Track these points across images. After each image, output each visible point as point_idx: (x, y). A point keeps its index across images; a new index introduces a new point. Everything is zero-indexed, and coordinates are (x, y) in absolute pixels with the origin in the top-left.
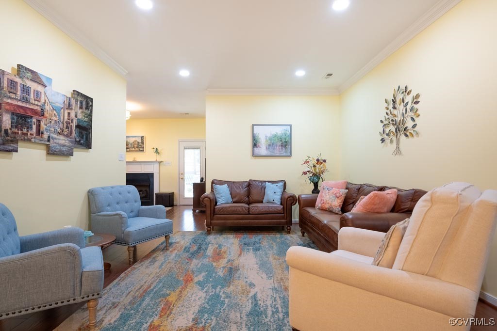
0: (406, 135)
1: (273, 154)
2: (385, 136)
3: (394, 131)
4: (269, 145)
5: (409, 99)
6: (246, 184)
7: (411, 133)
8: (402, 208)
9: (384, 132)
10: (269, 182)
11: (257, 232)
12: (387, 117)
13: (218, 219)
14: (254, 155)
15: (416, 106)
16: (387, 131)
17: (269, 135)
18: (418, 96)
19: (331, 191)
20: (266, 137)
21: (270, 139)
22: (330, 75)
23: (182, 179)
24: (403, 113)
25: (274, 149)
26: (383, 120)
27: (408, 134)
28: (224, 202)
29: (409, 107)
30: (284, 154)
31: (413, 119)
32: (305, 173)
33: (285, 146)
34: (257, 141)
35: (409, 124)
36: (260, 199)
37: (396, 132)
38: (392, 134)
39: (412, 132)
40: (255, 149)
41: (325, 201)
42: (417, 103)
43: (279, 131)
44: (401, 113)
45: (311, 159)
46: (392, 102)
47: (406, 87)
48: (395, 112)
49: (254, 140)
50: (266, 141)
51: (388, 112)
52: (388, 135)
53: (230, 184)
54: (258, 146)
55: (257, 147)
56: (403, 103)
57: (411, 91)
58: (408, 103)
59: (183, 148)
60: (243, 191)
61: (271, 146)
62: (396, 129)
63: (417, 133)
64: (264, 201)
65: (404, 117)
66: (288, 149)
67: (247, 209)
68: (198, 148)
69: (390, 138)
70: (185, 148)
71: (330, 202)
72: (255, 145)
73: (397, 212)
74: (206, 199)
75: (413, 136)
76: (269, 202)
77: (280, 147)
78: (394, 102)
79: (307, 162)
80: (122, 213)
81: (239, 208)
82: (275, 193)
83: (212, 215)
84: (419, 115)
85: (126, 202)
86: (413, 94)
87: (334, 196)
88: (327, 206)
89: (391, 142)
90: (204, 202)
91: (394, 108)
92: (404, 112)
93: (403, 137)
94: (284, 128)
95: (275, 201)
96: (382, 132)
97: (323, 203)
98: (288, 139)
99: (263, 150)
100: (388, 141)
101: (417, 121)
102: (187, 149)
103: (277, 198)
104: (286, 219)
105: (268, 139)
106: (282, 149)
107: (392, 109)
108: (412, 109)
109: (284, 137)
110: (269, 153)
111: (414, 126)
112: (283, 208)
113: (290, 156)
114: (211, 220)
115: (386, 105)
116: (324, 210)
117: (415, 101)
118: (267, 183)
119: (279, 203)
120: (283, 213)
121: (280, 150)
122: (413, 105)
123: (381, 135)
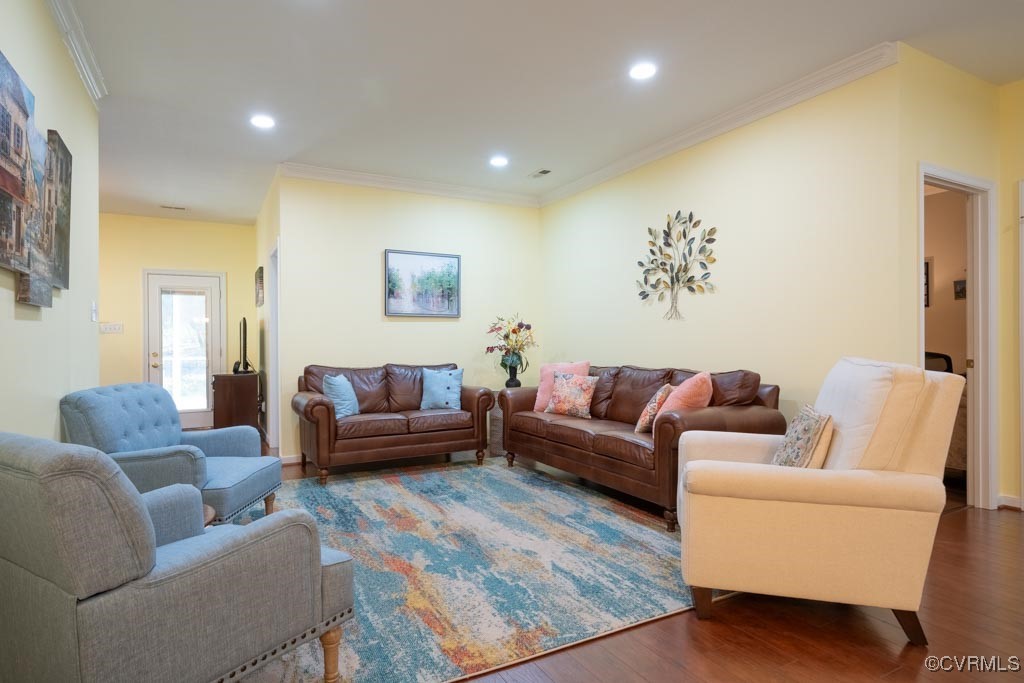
0: (691, 289)
1: (425, 312)
2: (648, 289)
3: (669, 281)
4: (419, 294)
5: (696, 233)
6: (380, 373)
7: (700, 286)
8: (728, 398)
9: (646, 283)
10: (428, 367)
11: (417, 469)
12: (652, 257)
13: (345, 449)
14: (387, 313)
15: (709, 246)
16: (652, 280)
17: (418, 274)
18: (712, 231)
19: (572, 380)
20: (413, 276)
21: (421, 281)
22: (545, 172)
23: (155, 367)
24: (684, 254)
25: (428, 302)
26: (645, 261)
27: (694, 287)
28: (350, 413)
29: (696, 246)
30: (447, 312)
31: (703, 265)
32: (491, 349)
33: (449, 296)
34: (394, 285)
35: (696, 271)
36: (414, 402)
37: (672, 283)
38: (662, 286)
39: (703, 285)
40: (392, 300)
41: (562, 398)
42: (711, 241)
43: (438, 267)
44: (681, 254)
45: (505, 323)
46: (663, 235)
47: (691, 215)
48: (668, 251)
49: (389, 282)
50: (414, 285)
51: (655, 249)
52: (654, 286)
53: (351, 373)
54: (398, 294)
55: (395, 298)
56: (685, 237)
57: (699, 222)
58: (693, 239)
59: (158, 291)
60: (374, 387)
61: (421, 296)
62: (672, 278)
63: (712, 288)
64: (423, 406)
65: (686, 261)
66: (455, 303)
67: (406, 422)
68: (200, 294)
69: (660, 292)
70: (164, 291)
71: (572, 399)
72: (391, 291)
73: (720, 405)
74: (317, 408)
75: (703, 291)
76: (436, 407)
77: (440, 299)
78: (667, 234)
79: (495, 329)
80: (193, 448)
81: (389, 423)
82: (448, 388)
83: (332, 440)
84: (715, 260)
85: (156, 425)
86: (705, 226)
87: (579, 388)
88: (566, 407)
89: (661, 297)
90: (315, 414)
91: (668, 244)
92: (686, 252)
93: (683, 293)
94: (447, 260)
95: (451, 405)
96: (643, 282)
97: (559, 402)
98: (453, 283)
99: (406, 303)
100: (654, 295)
101: (711, 267)
102: (168, 292)
103: (454, 399)
104: (477, 437)
105: (416, 280)
106: (443, 302)
107: (663, 246)
108: (702, 250)
109: (445, 279)
110: (419, 310)
111: (706, 276)
112: (472, 416)
113: (457, 316)
114: (330, 452)
115: (651, 239)
116: (561, 414)
117: (707, 238)
118: (425, 369)
119: (458, 408)
120: (473, 427)
121: (440, 304)
122: (705, 243)
123: (641, 286)
